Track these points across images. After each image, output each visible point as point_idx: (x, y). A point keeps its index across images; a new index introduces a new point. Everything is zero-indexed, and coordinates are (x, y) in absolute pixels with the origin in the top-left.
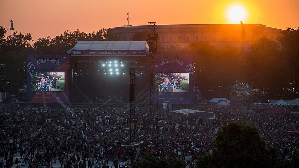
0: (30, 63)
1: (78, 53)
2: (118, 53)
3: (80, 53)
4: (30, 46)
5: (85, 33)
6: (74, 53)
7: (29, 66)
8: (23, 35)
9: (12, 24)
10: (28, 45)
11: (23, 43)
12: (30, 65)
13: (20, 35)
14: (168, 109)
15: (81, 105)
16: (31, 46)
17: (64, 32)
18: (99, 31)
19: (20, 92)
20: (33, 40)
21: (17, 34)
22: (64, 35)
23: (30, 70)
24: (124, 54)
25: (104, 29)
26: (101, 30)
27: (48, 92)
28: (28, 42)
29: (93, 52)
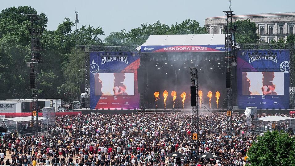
0: (93, 62)
1: (149, 49)
2: (197, 48)
3: (152, 49)
4: (100, 41)
5: (166, 25)
6: (145, 49)
7: (92, 65)
8: (92, 28)
9: (77, 16)
10: (99, 40)
11: (93, 37)
12: (94, 64)
13: (90, 28)
14: (252, 116)
15: (153, 112)
16: (102, 42)
17: (142, 24)
18: (184, 22)
19: (82, 97)
20: (104, 35)
21: (86, 28)
22: (141, 28)
23: (93, 70)
24: (204, 50)
25: (189, 20)
26: (186, 20)
27: (115, 97)
28: (99, 36)
29: (168, 48)
